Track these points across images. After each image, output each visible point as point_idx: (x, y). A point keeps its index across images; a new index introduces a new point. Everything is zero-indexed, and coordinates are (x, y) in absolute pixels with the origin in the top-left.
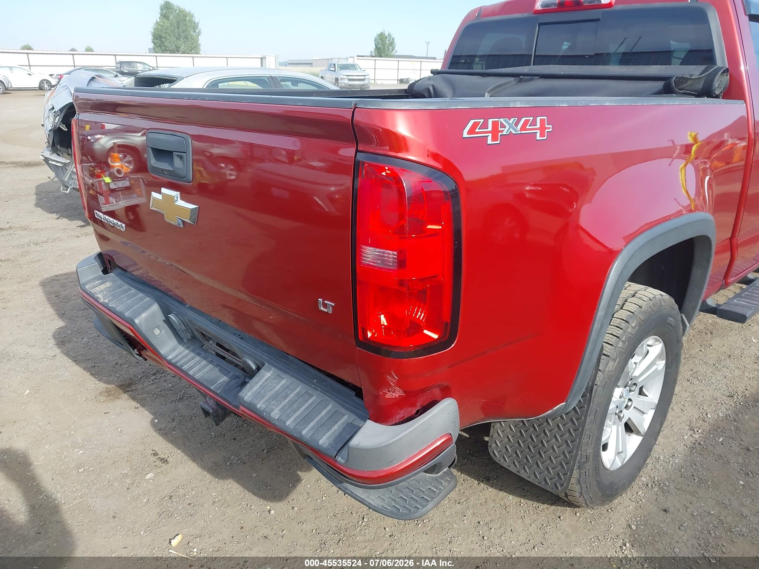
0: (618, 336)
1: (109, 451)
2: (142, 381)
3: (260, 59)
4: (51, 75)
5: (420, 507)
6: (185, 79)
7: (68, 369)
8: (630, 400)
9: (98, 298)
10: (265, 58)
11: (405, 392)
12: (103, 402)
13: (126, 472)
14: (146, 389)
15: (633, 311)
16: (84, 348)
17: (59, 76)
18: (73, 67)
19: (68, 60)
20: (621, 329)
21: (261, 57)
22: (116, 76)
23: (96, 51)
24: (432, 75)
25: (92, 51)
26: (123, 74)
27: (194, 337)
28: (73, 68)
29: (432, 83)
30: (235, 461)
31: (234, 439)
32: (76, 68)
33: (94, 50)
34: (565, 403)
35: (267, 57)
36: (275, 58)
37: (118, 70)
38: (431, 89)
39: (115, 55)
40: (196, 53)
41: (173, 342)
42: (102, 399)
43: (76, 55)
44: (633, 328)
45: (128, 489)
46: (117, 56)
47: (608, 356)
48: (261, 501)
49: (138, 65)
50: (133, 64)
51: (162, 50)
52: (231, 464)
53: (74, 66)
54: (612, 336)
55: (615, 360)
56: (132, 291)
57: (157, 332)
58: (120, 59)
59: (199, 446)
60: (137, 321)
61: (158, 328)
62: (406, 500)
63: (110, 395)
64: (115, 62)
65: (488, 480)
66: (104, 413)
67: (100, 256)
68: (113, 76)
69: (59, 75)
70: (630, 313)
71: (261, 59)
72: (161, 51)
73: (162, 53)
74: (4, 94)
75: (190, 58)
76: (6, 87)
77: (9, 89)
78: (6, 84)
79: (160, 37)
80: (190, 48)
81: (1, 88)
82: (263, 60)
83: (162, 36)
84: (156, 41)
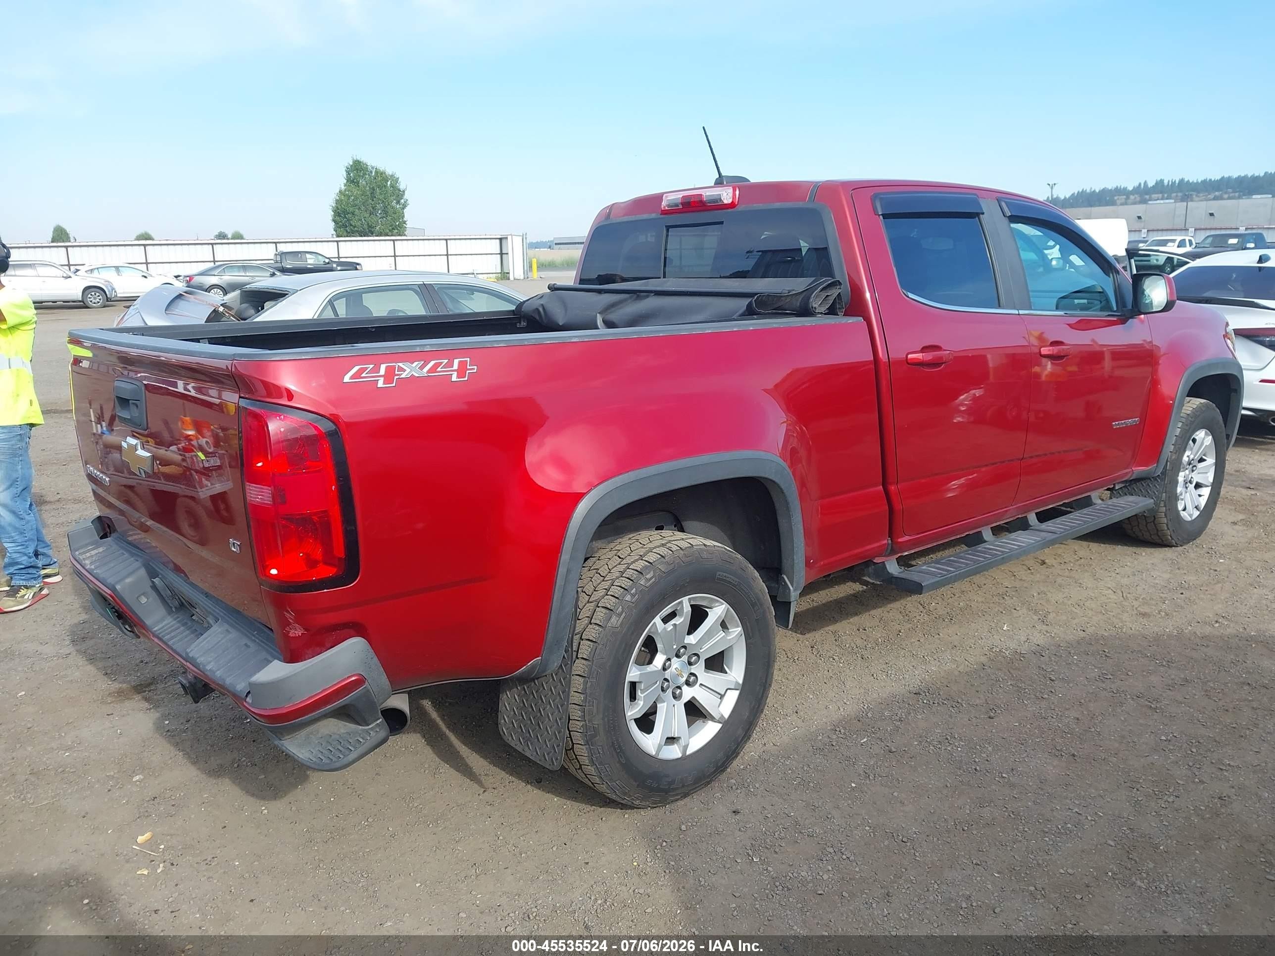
0: (626, 588)
1: (99, 753)
2: (167, 680)
3: (498, 241)
4: (176, 277)
5: (342, 756)
6: (299, 292)
7: (81, 668)
8: (692, 674)
9: (85, 564)
10: (507, 238)
11: (306, 630)
12: (110, 703)
13: (112, 773)
14: (167, 689)
15: (652, 561)
16: (108, 644)
17: (188, 279)
18: (213, 263)
19: (205, 253)
20: (632, 580)
21: (500, 237)
22: (273, 275)
23: (248, 237)
24: (549, 291)
25: (242, 238)
26: (284, 271)
27: (182, 605)
28: (212, 265)
29: (542, 302)
30: (245, 763)
31: (254, 741)
32: (217, 264)
33: (245, 237)
34: (540, 658)
35: (509, 238)
36: (521, 237)
37: (279, 265)
38: (541, 309)
39: (275, 243)
40: (400, 235)
41: (161, 611)
42: (109, 700)
43: (217, 246)
44: (648, 580)
45: (109, 791)
46: (278, 245)
47: (612, 610)
48: (258, 802)
49: (308, 256)
50: (300, 255)
51: (347, 231)
52: (238, 766)
53: (214, 261)
54: (620, 588)
55: (620, 615)
56: (125, 556)
57: (144, 600)
58: (283, 248)
59: (209, 748)
60: (118, 587)
61: (145, 596)
62: (332, 751)
63: (120, 696)
64: (275, 252)
65: (539, 781)
66: (107, 715)
67: (99, 518)
68: (269, 274)
69: (187, 276)
70: (647, 563)
71: (501, 239)
72: (345, 234)
73: (347, 236)
74: (104, 307)
75: (389, 242)
76: (108, 296)
77: (112, 299)
78: (107, 293)
79: (345, 212)
80: (391, 228)
81: (100, 299)
82: (504, 241)
83: (348, 211)
84: (338, 218)
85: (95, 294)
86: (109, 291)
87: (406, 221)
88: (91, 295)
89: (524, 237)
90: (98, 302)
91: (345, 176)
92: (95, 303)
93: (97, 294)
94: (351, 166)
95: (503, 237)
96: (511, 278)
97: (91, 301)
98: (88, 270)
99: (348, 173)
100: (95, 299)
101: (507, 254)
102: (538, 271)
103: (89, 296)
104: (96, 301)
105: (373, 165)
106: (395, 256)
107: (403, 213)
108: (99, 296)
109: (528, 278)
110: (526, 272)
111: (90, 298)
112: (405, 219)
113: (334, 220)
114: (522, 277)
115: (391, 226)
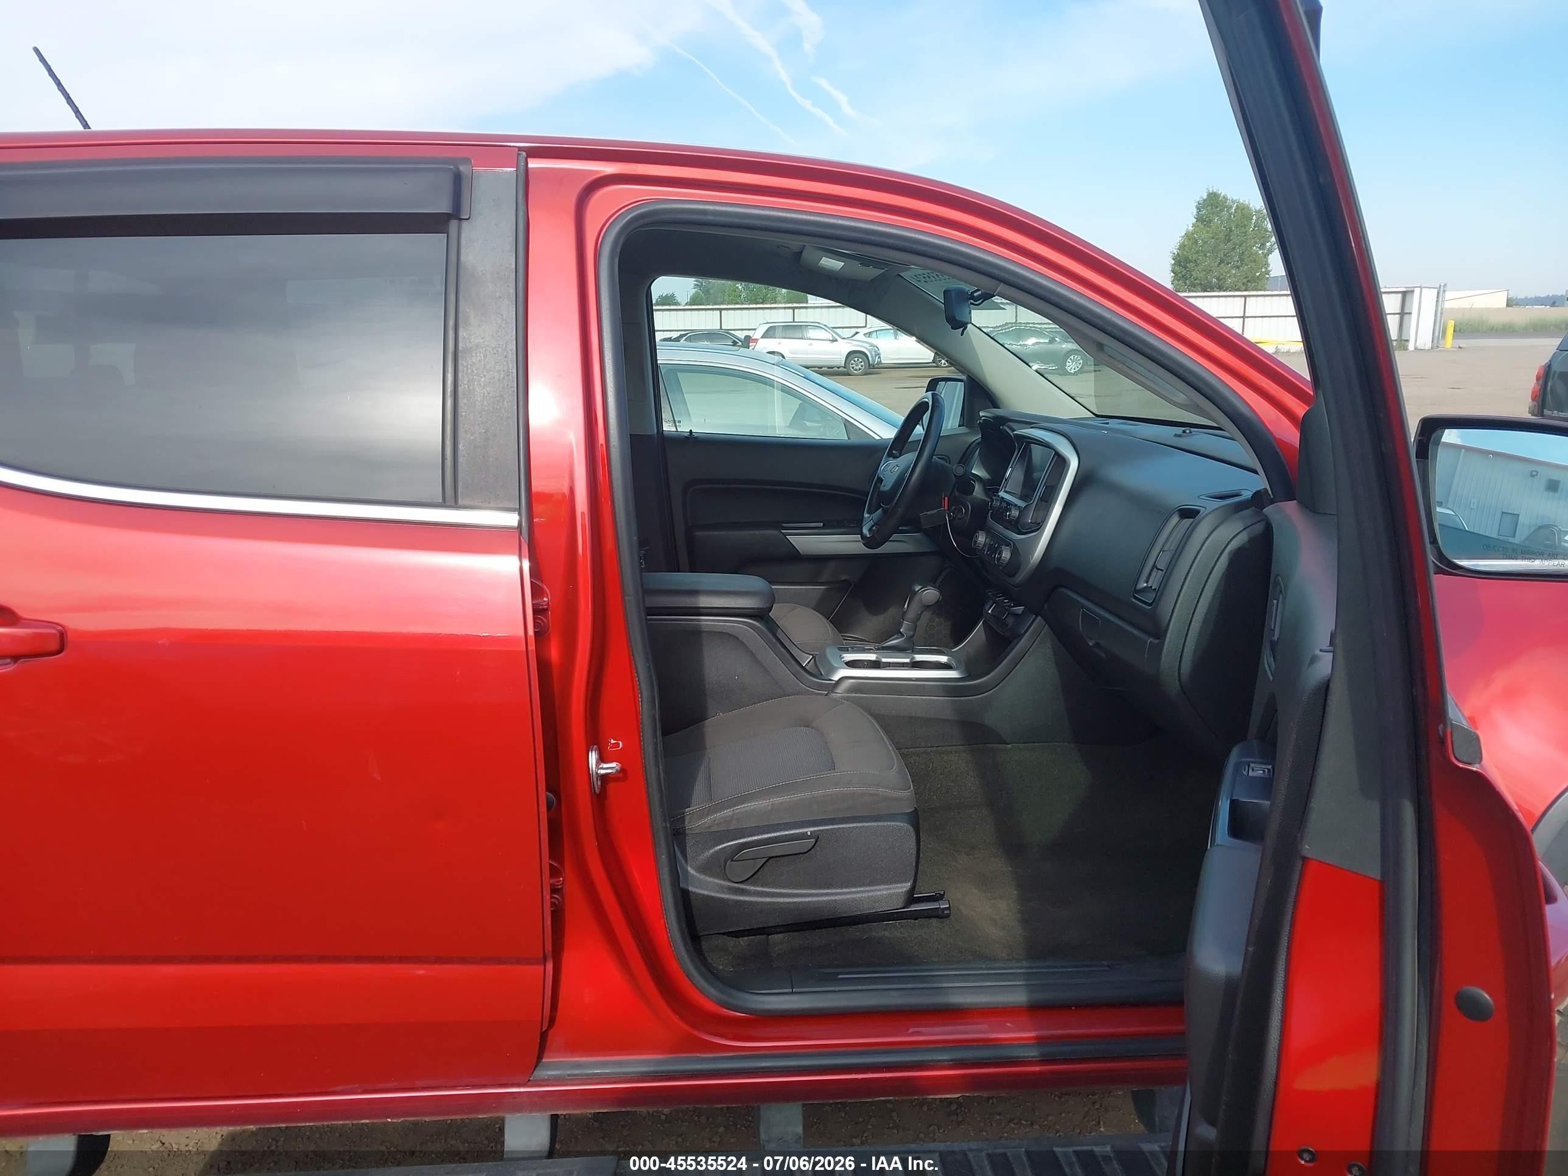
3: (1400, 296)
10: (1414, 292)
21: (1404, 290)
35: (1417, 291)
36: (1436, 290)
71: (1404, 294)
74: (866, 374)
75: (1239, 299)
76: (871, 362)
77: (876, 366)
78: (870, 359)
79: (1188, 260)
80: (1245, 280)
81: (862, 366)
82: (1408, 297)
83: (1191, 258)
84: (1177, 268)
85: (858, 360)
86: (872, 357)
87: (1270, 271)
88: (854, 361)
89: (1442, 289)
90: (860, 369)
91: (1195, 213)
92: (856, 370)
93: (860, 360)
94: (1205, 200)
95: (1408, 289)
96: (1411, 347)
97: (853, 368)
98: (867, 334)
99: (1199, 209)
100: (857, 365)
101: (1410, 313)
102: (1454, 337)
103: (853, 362)
104: (858, 368)
105: (1235, 198)
106: (1244, 317)
107: (1267, 261)
108: (861, 362)
109: (1438, 347)
110: (1436, 340)
111: (852, 364)
112: (1269, 269)
113: (1173, 271)
114: (1429, 345)
115: (1246, 278)
